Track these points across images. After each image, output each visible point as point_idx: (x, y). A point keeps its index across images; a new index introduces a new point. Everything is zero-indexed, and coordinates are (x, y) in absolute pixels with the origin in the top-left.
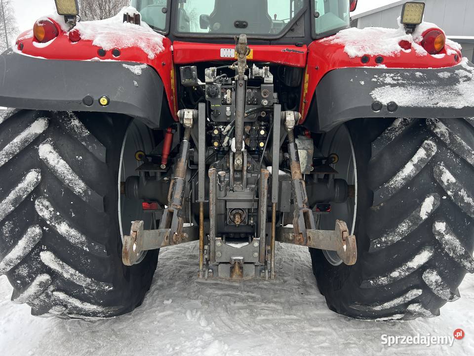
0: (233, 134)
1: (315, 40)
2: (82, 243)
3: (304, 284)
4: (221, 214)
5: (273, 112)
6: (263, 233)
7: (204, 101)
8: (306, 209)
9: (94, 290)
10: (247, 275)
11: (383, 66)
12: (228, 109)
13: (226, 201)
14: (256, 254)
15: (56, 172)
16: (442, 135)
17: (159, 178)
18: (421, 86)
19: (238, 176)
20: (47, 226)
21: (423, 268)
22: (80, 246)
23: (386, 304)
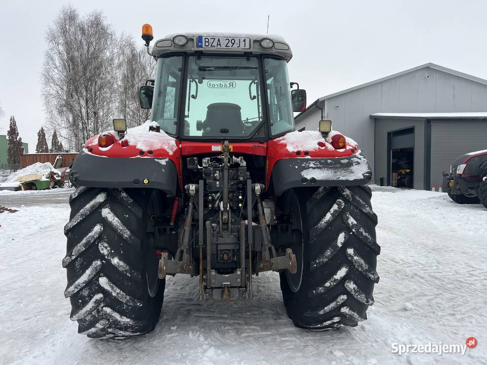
0: (221, 199)
1: (272, 139)
2: (126, 271)
3: (278, 314)
4: (214, 254)
5: (247, 184)
6: (243, 265)
7: (202, 178)
8: (270, 245)
9: (131, 305)
10: (233, 296)
11: (309, 157)
12: (218, 183)
13: (217, 244)
14: (239, 280)
15: (112, 225)
16: (348, 196)
17: (168, 232)
18: (330, 168)
19: (225, 227)
20: (105, 259)
21: (344, 279)
22: (125, 273)
23: (326, 308)
